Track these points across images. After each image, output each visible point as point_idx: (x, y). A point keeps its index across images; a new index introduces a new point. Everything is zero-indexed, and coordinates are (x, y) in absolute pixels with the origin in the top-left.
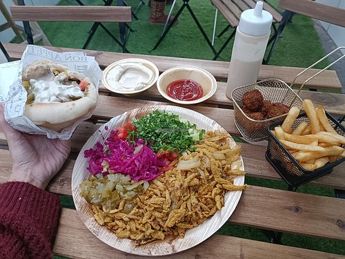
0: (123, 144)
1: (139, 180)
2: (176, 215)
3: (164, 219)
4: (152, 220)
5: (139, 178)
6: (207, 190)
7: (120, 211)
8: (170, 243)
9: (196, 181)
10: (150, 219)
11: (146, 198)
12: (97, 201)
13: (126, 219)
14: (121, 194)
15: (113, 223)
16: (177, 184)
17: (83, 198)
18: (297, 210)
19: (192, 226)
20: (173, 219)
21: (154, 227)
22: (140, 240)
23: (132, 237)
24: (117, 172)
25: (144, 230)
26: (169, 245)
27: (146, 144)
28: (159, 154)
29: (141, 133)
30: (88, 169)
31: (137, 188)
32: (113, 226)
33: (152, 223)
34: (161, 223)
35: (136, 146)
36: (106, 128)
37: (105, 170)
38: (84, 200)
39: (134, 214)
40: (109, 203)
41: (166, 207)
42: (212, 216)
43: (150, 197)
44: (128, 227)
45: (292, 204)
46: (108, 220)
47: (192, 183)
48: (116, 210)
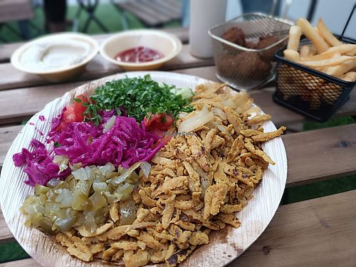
0: (79, 127)
1: (130, 165)
2: (217, 193)
3: (197, 208)
4: (177, 216)
5: (127, 162)
6: (238, 148)
7: (116, 224)
8: (225, 242)
9: (219, 139)
10: (173, 217)
11: (153, 187)
12: (65, 221)
13: (133, 233)
14: (107, 194)
15: (111, 250)
16: (195, 150)
17: (34, 229)
18: (345, 144)
19: (240, 206)
20: (215, 200)
21: (185, 227)
22: (174, 257)
23: (155, 259)
24: (86, 163)
25: (171, 238)
26: (225, 245)
27: (119, 113)
28: (147, 121)
29: (106, 101)
30: (27, 183)
31: (131, 178)
32: (110, 256)
33: (181, 222)
34: (195, 216)
35: (104, 122)
36: (42, 118)
37: (63, 167)
38: (37, 232)
39: (143, 220)
40: (89, 217)
41: (194, 186)
42: (261, 180)
43: (159, 183)
44: (142, 245)
45: (335, 141)
46: (97, 248)
47: (216, 144)
48: (107, 226)
